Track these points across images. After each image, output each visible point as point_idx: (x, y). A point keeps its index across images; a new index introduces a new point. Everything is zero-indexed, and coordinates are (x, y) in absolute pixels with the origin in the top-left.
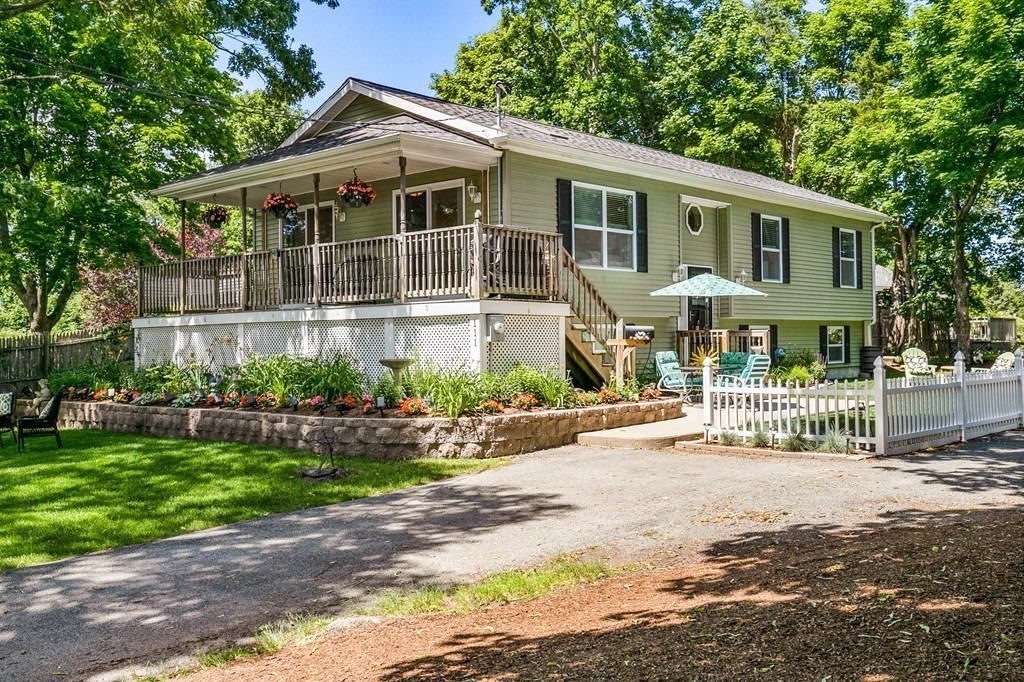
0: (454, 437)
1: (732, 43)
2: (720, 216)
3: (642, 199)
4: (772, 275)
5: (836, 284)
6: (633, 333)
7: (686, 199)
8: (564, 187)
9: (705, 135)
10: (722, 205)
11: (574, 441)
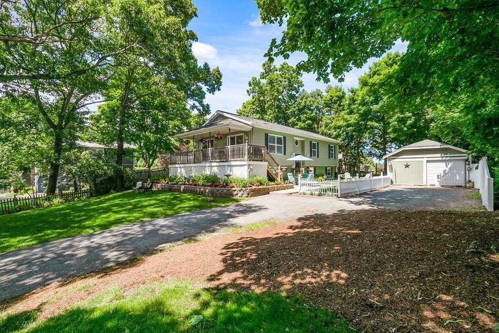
0: (241, 192)
1: (305, 102)
2: (303, 142)
3: (285, 138)
4: (315, 156)
5: (329, 158)
6: (282, 169)
7: (295, 138)
8: (266, 135)
9: (299, 123)
10: (303, 139)
11: (269, 193)
